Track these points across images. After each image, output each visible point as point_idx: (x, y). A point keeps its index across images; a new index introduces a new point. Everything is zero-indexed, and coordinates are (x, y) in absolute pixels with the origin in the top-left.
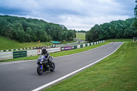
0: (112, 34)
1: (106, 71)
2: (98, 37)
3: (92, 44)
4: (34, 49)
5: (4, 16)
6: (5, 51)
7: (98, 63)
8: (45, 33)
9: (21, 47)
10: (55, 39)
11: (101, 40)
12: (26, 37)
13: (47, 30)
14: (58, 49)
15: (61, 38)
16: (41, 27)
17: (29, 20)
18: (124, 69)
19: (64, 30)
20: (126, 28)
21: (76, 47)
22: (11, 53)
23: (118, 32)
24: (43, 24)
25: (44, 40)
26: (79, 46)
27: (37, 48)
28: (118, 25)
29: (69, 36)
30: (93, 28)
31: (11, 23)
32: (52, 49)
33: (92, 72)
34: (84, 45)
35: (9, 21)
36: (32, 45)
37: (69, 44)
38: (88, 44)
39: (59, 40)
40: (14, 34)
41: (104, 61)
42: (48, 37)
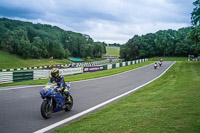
0: (159, 49)
1: (149, 103)
2: (138, 54)
3: (129, 63)
4: (43, 68)
6: (1, 70)
7: (138, 91)
8: (61, 46)
9: (24, 66)
10: (76, 54)
11: (142, 57)
12: (32, 51)
13: (63, 42)
14: (79, 70)
15: (83, 53)
16: (54, 36)
17: (38, 26)
18: (174, 100)
19: (88, 42)
20: (178, 41)
21: (105, 68)
22: (11, 73)
23: (166, 46)
24: (58, 33)
25: (59, 56)
26: (110, 66)
27: (48, 68)
28: (168, 36)
29: (96, 51)
30: (131, 41)
31: (11, 29)
32: (71, 69)
33: (128, 104)
34: (118, 65)
35: (7, 26)
36: (41, 62)
37: (95, 63)
38: (124, 64)
39: (81, 57)
40: (15, 46)
41: (145, 89)
42: (64, 51)
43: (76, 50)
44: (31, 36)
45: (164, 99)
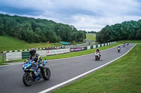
0: (124, 35)
1: (117, 74)
2: (109, 38)
3: (103, 45)
4: (43, 49)
5: (13, 17)
6: (13, 51)
7: (109, 65)
8: (55, 33)
10: (65, 39)
11: (112, 41)
12: (35, 38)
13: (56, 31)
14: (67, 50)
15: (70, 39)
16: (50, 27)
17: (38, 21)
18: (136, 71)
19: (74, 31)
20: (138, 29)
21: (86, 49)
22: (20, 53)
23: (130, 33)
24: (52, 25)
25: (53, 41)
26: (89, 47)
27: (46, 49)
28: (130, 26)
29: (79, 37)
30: (104, 29)
31: (21, 23)
32: (61, 50)
33: (103, 74)
34: (94, 46)
35: (18, 21)
36: (41, 45)
37: (79, 45)
38: (99, 45)
39: (68, 41)
40: (23, 34)
41: (115, 63)
42: (57, 37)
43: (65, 36)
44: (34, 27)
45: (128, 70)
